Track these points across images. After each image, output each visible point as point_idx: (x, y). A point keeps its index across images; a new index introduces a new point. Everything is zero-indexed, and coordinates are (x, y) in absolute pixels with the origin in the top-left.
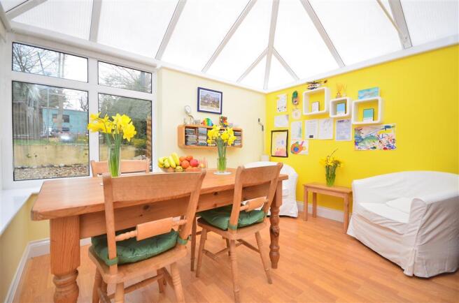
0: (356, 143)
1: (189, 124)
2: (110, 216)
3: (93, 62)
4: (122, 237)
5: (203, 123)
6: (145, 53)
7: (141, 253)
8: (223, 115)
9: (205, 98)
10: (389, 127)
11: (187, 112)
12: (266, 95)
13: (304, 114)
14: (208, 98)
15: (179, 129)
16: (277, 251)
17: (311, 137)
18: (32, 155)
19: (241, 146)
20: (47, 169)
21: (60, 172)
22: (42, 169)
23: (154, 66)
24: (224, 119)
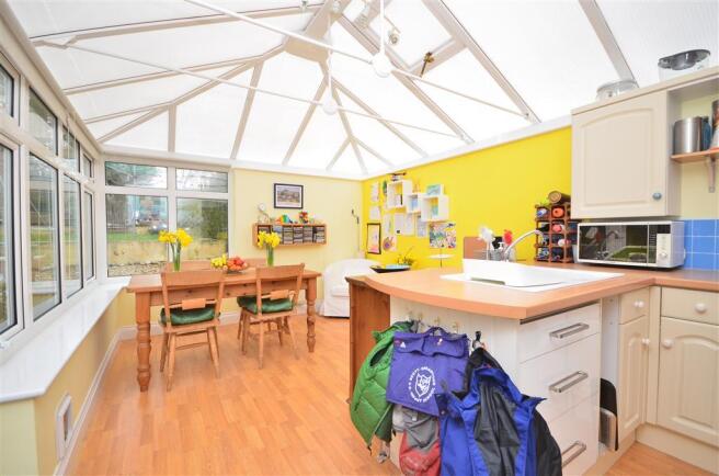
0: (431, 240)
1: (263, 222)
2: (165, 293)
3: (172, 171)
4: (173, 307)
5: (279, 220)
6: (220, 154)
7: (187, 319)
8: (304, 210)
9: (282, 194)
10: (451, 225)
11: (261, 211)
12: (363, 182)
13: (390, 207)
14: (287, 193)
15: (254, 227)
16: (313, 337)
17: (398, 232)
18: (119, 252)
19: (325, 242)
20: (134, 267)
21: (146, 269)
22: (129, 267)
23: (229, 167)
24: (304, 214)
